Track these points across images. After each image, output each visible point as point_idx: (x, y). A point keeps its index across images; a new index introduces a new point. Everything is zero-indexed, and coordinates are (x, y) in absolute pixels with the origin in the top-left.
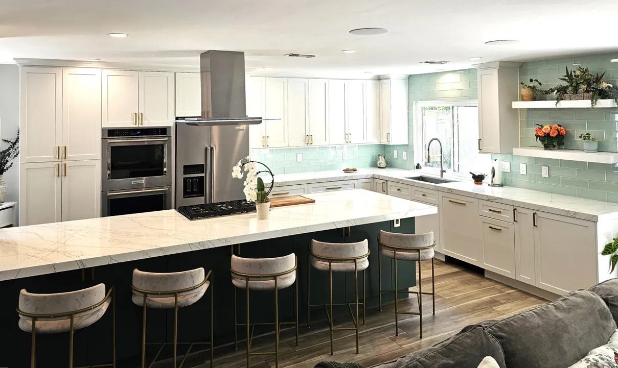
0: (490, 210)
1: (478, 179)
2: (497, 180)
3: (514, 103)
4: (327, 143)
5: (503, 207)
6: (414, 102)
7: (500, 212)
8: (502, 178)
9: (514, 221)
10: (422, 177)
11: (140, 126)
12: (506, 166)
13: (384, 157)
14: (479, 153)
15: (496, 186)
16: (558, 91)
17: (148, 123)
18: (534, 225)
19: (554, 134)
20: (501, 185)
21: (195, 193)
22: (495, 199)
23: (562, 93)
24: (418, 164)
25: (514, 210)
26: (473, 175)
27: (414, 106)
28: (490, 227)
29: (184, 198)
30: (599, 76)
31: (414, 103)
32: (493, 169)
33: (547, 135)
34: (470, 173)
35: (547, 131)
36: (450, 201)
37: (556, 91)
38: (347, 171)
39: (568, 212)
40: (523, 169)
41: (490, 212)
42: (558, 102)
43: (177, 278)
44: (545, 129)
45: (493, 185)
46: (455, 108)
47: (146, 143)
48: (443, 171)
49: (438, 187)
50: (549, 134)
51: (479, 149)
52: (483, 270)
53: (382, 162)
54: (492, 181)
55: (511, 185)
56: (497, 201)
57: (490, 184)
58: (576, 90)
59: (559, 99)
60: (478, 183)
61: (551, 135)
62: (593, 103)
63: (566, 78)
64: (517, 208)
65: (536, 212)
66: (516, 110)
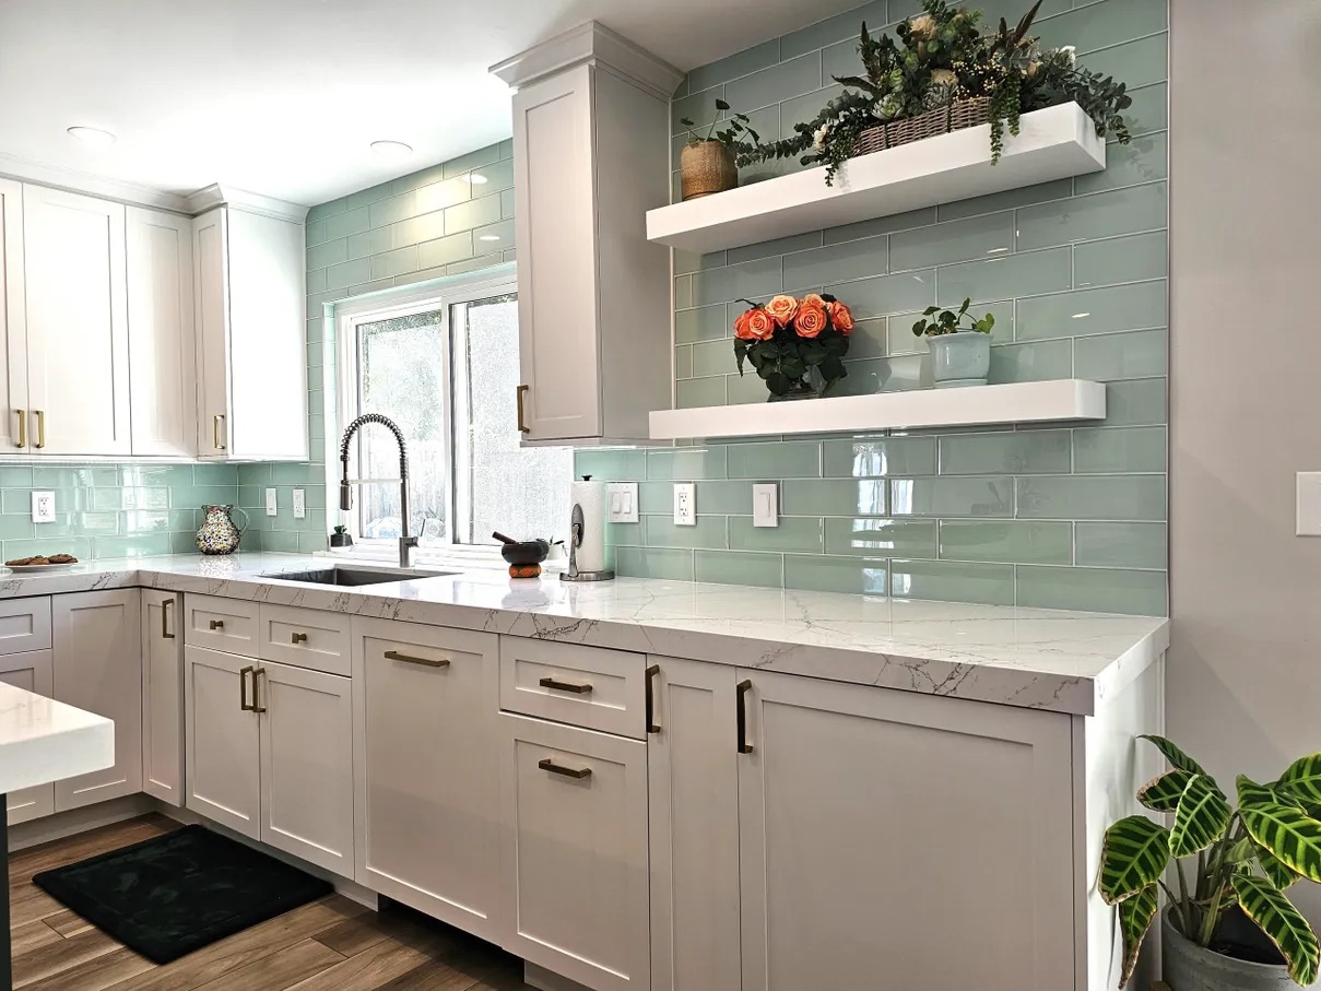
0: (546, 683)
1: (525, 558)
2: (593, 555)
3: (651, 216)
5: (606, 662)
6: (327, 306)
7: (589, 689)
8: (612, 548)
9: (650, 728)
10: (339, 571)
12: (626, 502)
13: (228, 513)
14: (522, 445)
15: (588, 580)
16: (831, 129)
18: (742, 748)
19: (811, 332)
20: (608, 575)
22: (566, 630)
24: (339, 529)
25: (649, 674)
26: (507, 541)
27: (328, 322)
28: (546, 765)
30: (1012, 27)
31: (327, 312)
32: (578, 510)
33: (784, 334)
34: (496, 536)
35: (782, 316)
36: (388, 655)
37: (822, 133)
38: (19, 566)
39: (916, 665)
40: (683, 505)
41: (544, 692)
42: (836, 166)
44: (776, 306)
45: (575, 575)
46: (460, 310)
48: (407, 543)
49: (349, 595)
50: (791, 325)
51: (521, 428)
52: (517, 963)
53: (218, 530)
54: (573, 563)
55: (642, 573)
56: (574, 637)
57: (567, 572)
59: (833, 157)
60: (528, 570)
61: (803, 332)
62: (996, 134)
63: (864, 75)
64: (662, 664)
65: (751, 676)
66: (660, 246)
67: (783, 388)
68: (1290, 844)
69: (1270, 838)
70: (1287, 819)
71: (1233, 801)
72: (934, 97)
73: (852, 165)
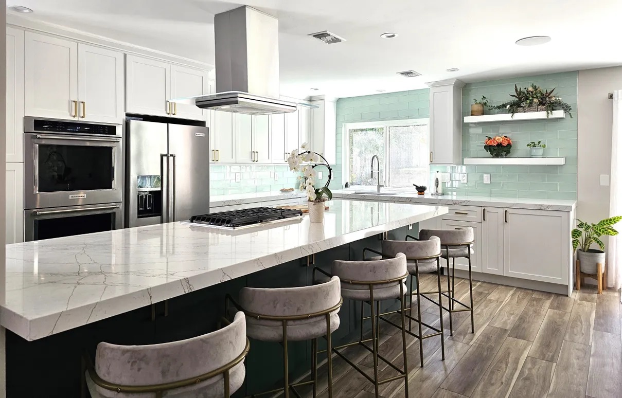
0: (456, 213)
1: (421, 190)
2: (440, 190)
3: (466, 118)
4: (270, 161)
5: (471, 208)
7: (466, 213)
9: (483, 220)
11: (80, 119)
12: (446, 178)
14: (431, 165)
15: (440, 195)
16: (510, 106)
17: (92, 117)
18: (506, 221)
19: (505, 144)
21: (150, 211)
22: (461, 202)
23: (515, 107)
24: (347, 183)
25: (483, 210)
26: (416, 186)
29: (138, 217)
30: (548, 92)
31: (344, 125)
32: (436, 179)
33: (499, 145)
34: (414, 185)
37: (508, 106)
38: (283, 191)
39: (541, 206)
40: (464, 178)
41: (455, 215)
42: (513, 114)
43: (315, 294)
44: (498, 139)
45: (437, 194)
47: (88, 144)
48: (379, 186)
49: (395, 197)
50: (501, 143)
51: (431, 161)
54: (437, 191)
56: (464, 204)
58: (531, 104)
59: (513, 112)
60: (422, 193)
61: (503, 145)
62: (548, 114)
63: (516, 95)
64: (486, 208)
65: (506, 209)
66: (468, 124)
67: (497, 156)
68: (600, 230)
69: (597, 229)
70: (603, 228)
71: (591, 226)
72: (534, 105)
73: (515, 115)
